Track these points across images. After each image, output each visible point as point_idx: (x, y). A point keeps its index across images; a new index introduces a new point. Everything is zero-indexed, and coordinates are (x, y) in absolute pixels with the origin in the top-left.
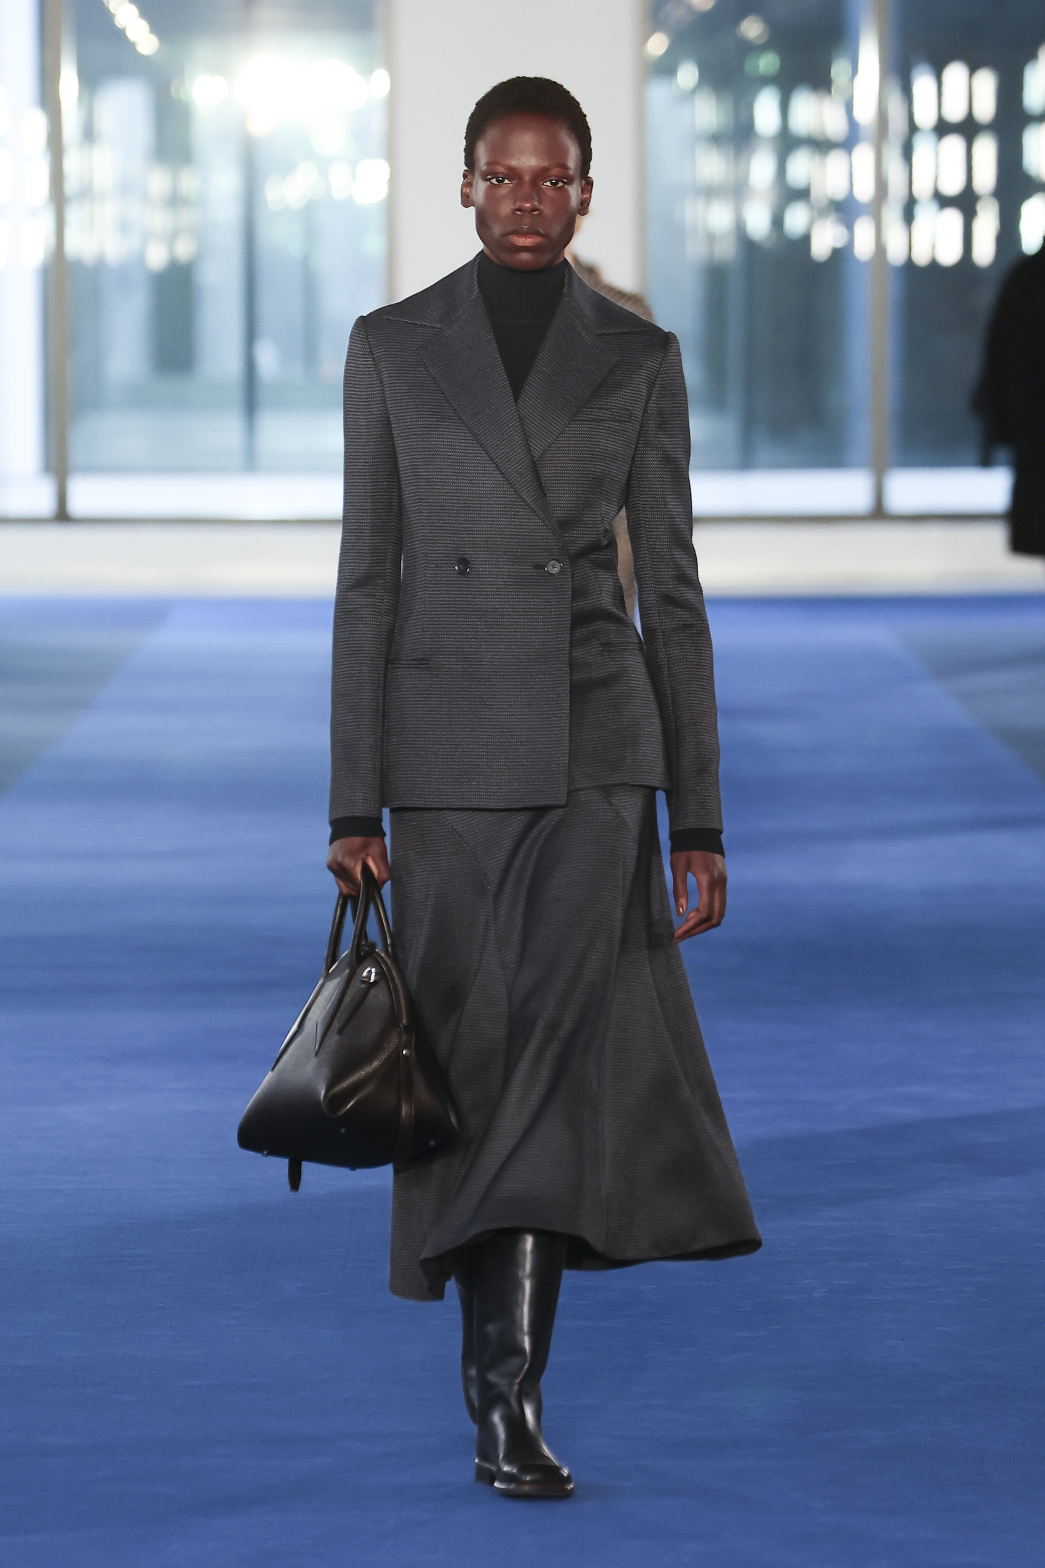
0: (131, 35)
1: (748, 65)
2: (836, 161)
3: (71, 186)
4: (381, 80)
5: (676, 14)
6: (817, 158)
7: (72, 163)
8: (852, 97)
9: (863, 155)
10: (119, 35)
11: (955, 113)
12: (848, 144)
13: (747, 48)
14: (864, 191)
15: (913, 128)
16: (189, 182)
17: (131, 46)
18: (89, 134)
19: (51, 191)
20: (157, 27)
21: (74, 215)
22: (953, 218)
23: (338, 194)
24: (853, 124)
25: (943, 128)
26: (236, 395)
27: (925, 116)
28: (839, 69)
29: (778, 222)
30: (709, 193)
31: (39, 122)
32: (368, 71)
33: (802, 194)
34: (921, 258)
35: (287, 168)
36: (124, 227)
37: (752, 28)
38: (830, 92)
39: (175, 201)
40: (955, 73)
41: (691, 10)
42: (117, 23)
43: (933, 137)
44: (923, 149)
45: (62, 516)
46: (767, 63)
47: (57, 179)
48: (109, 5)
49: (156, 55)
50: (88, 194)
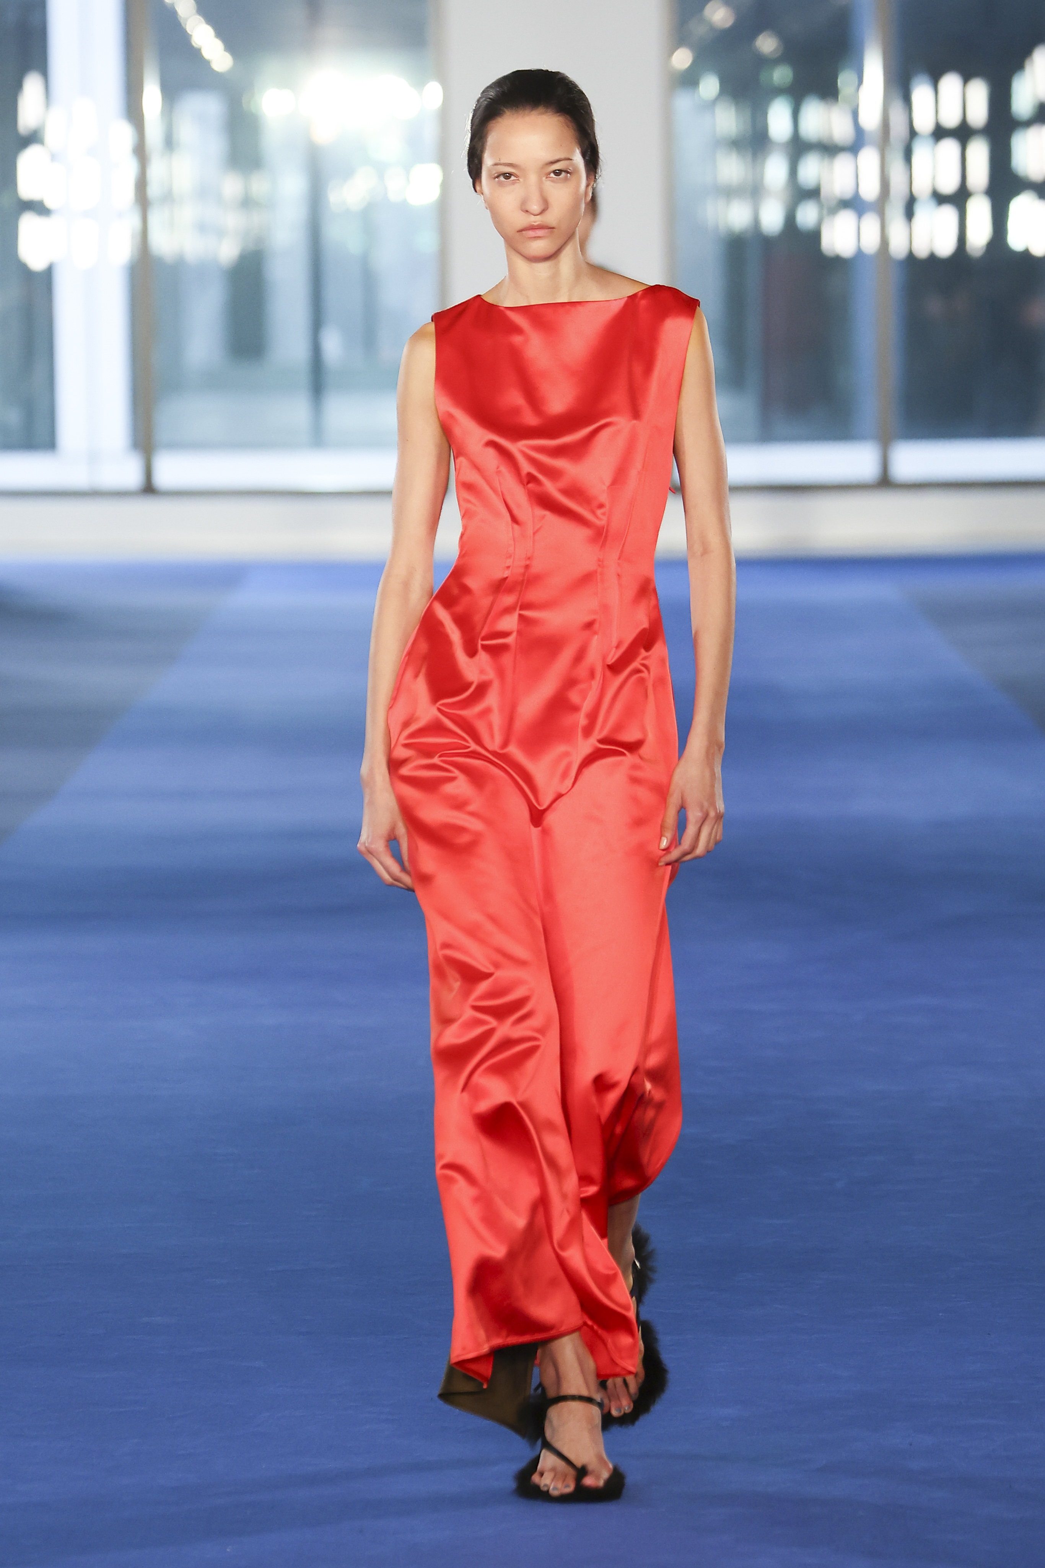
0: (206, 54)
1: (763, 77)
2: (843, 164)
3: (154, 190)
4: (434, 93)
5: (698, 30)
6: (826, 161)
7: (157, 170)
8: (858, 106)
9: (869, 158)
10: (196, 54)
11: (951, 120)
12: (854, 148)
13: (763, 62)
14: (870, 190)
15: (913, 133)
16: (259, 185)
17: (207, 63)
18: (170, 143)
19: (136, 195)
20: (230, 47)
21: (156, 219)
22: (949, 213)
23: (394, 196)
24: (858, 130)
25: (940, 133)
26: (303, 377)
27: (924, 122)
28: (845, 80)
29: (790, 220)
30: (729, 193)
31: (125, 133)
32: (420, 84)
33: (813, 194)
34: (921, 251)
35: (348, 173)
36: (202, 228)
37: (767, 44)
38: (838, 100)
39: (247, 203)
40: (951, 83)
41: (712, 28)
42: (193, 44)
43: (931, 141)
44: (922, 152)
45: (149, 489)
46: (781, 75)
47: (141, 185)
48: (186, 26)
49: (230, 71)
50: (168, 198)
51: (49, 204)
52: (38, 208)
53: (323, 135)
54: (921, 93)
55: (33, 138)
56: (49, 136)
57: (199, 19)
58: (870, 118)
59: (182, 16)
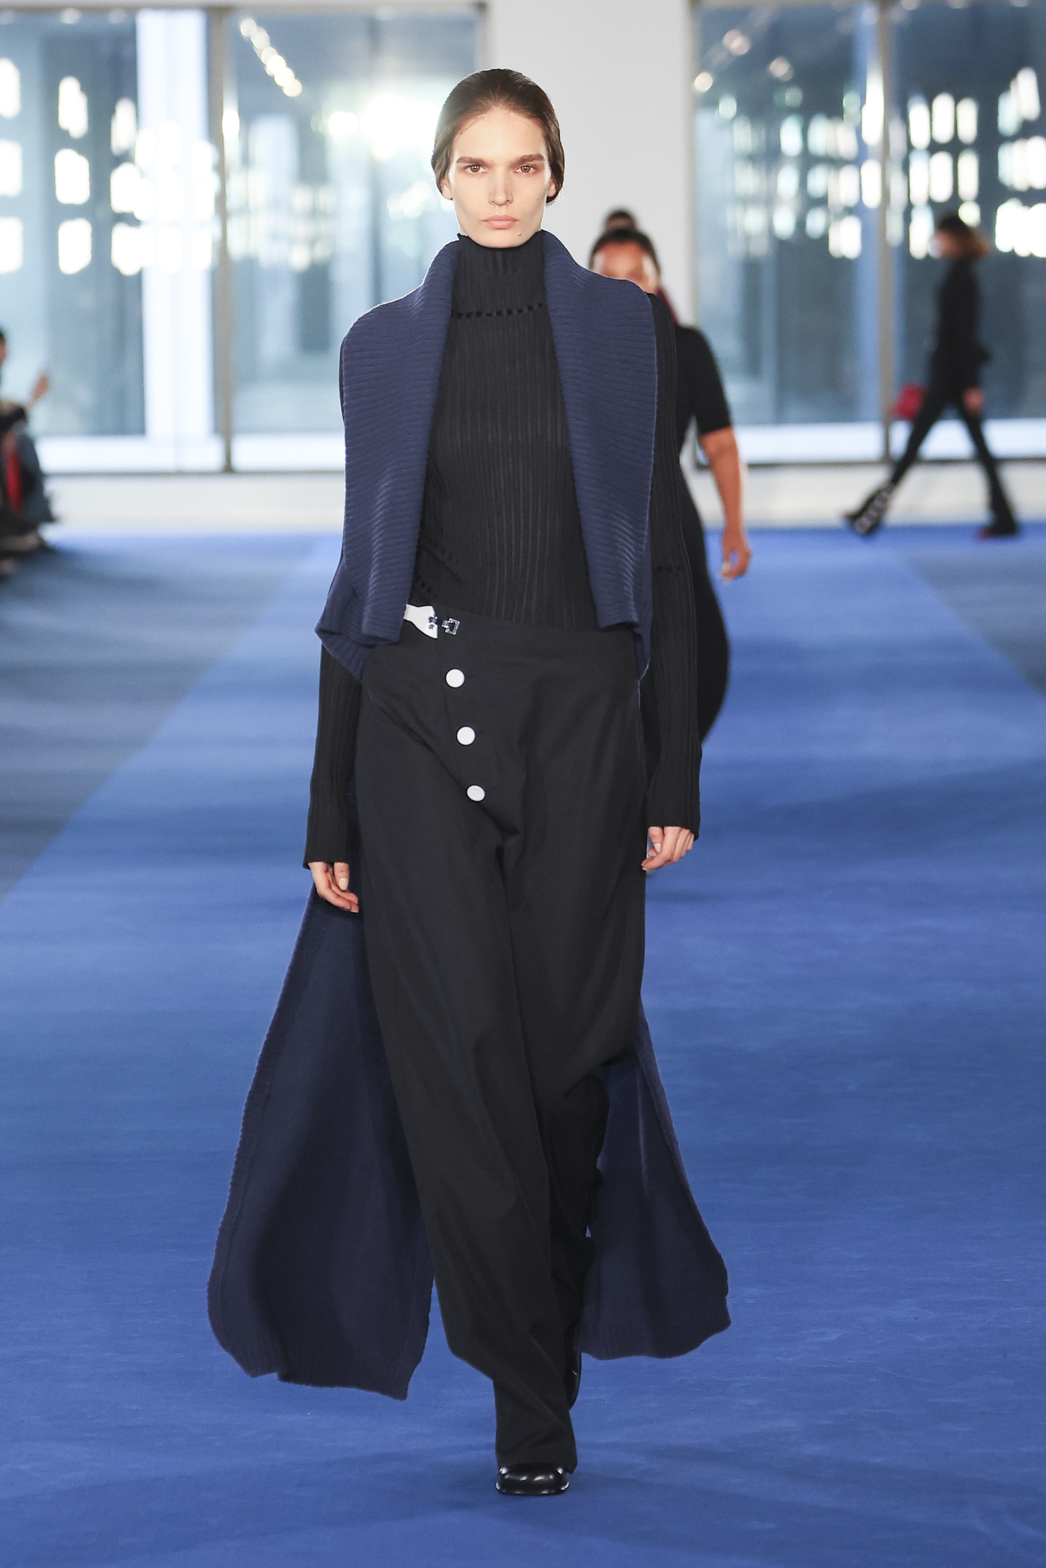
0: (279, 81)
1: (776, 98)
2: (847, 176)
3: (232, 202)
5: (718, 58)
6: (833, 173)
7: (235, 185)
8: (861, 123)
9: (871, 170)
10: (270, 80)
11: (944, 135)
12: (857, 161)
13: (776, 85)
14: (872, 198)
15: (910, 147)
16: (326, 198)
17: (280, 89)
18: (246, 160)
19: (216, 207)
20: (300, 75)
21: (234, 228)
24: (862, 145)
25: (934, 148)
27: (920, 139)
28: (849, 101)
29: (801, 224)
30: (746, 201)
31: (207, 153)
33: (822, 202)
34: (917, 253)
36: (275, 236)
37: (780, 68)
38: (843, 118)
39: (314, 213)
40: (943, 103)
41: (730, 55)
42: (267, 72)
43: (925, 155)
44: (918, 164)
45: (228, 469)
46: (792, 96)
47: (221, 199)
48: (260, 56)
49: (300, 96)
50: (245, 209)
51: (138, 216)
52: (129, 219)
53: (383, 153)
54: (917, 111)
55: (125, 157)
56: (139, 156)
57: (273, 50)
58: (872, 134)
59: (257, 47)
